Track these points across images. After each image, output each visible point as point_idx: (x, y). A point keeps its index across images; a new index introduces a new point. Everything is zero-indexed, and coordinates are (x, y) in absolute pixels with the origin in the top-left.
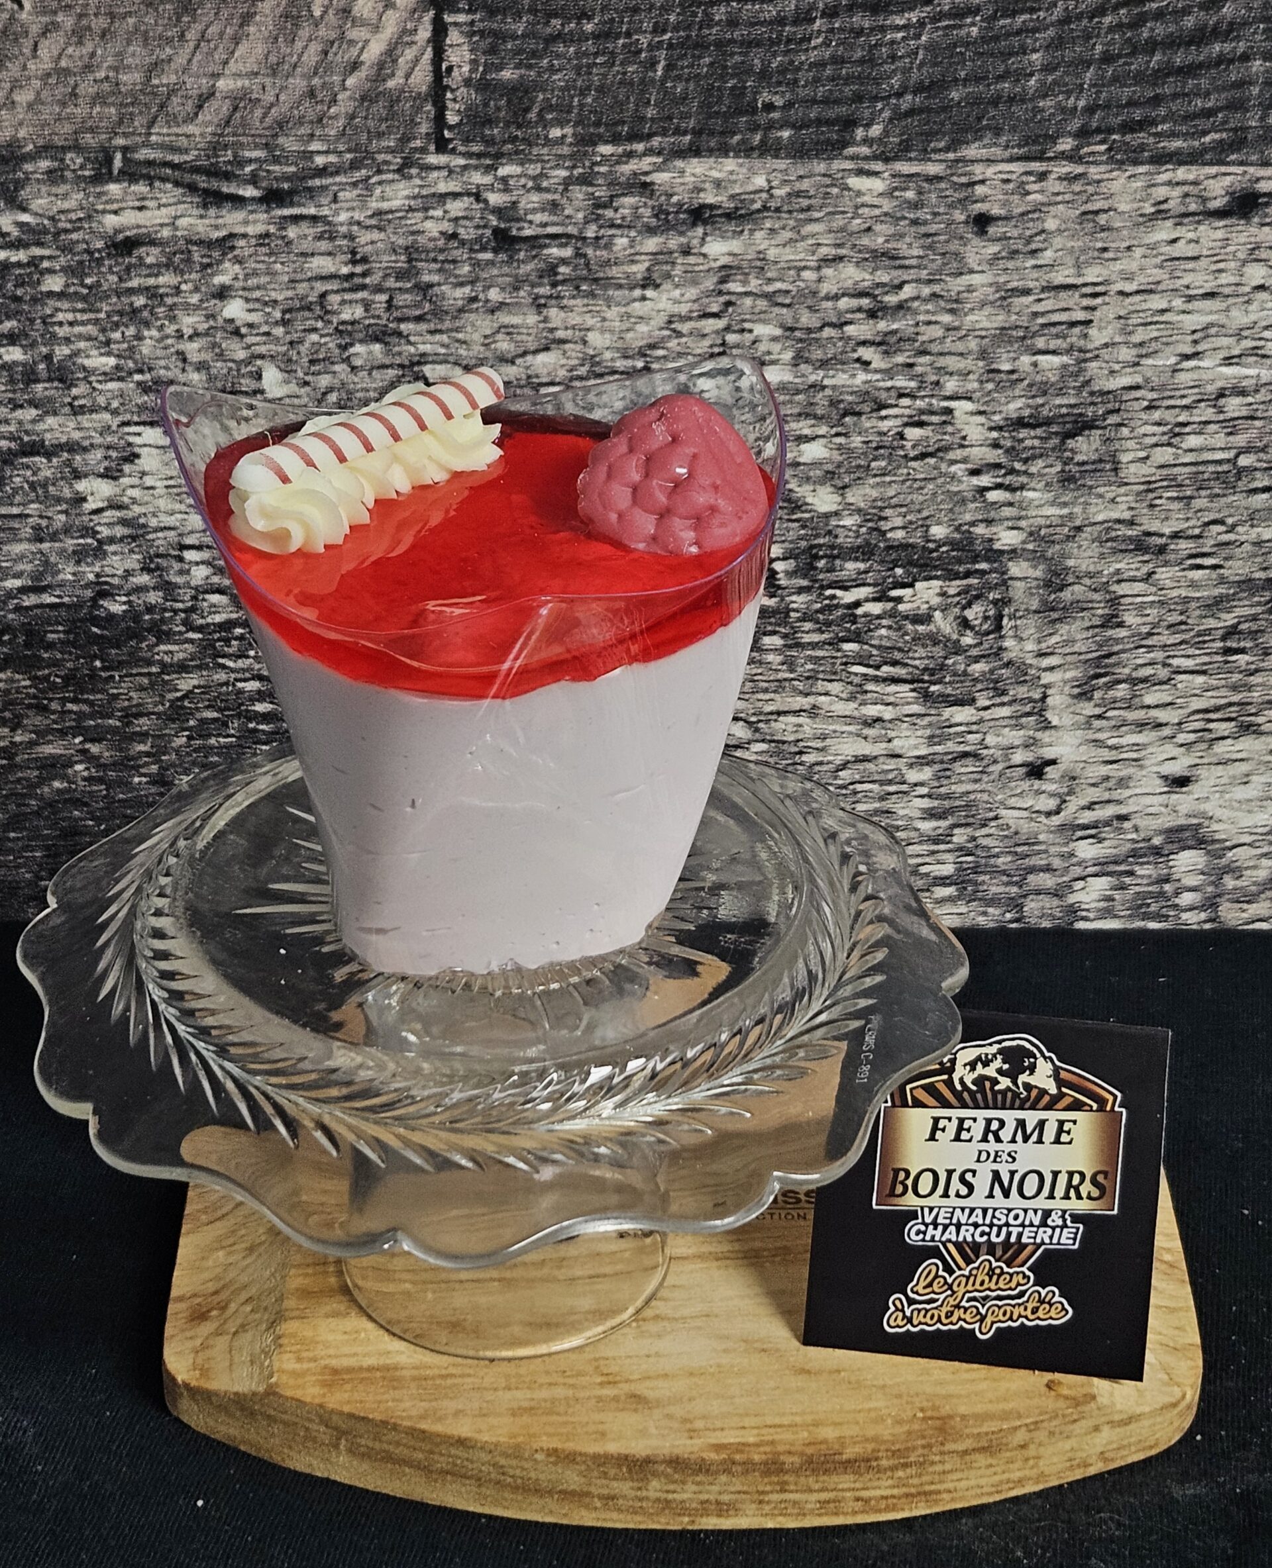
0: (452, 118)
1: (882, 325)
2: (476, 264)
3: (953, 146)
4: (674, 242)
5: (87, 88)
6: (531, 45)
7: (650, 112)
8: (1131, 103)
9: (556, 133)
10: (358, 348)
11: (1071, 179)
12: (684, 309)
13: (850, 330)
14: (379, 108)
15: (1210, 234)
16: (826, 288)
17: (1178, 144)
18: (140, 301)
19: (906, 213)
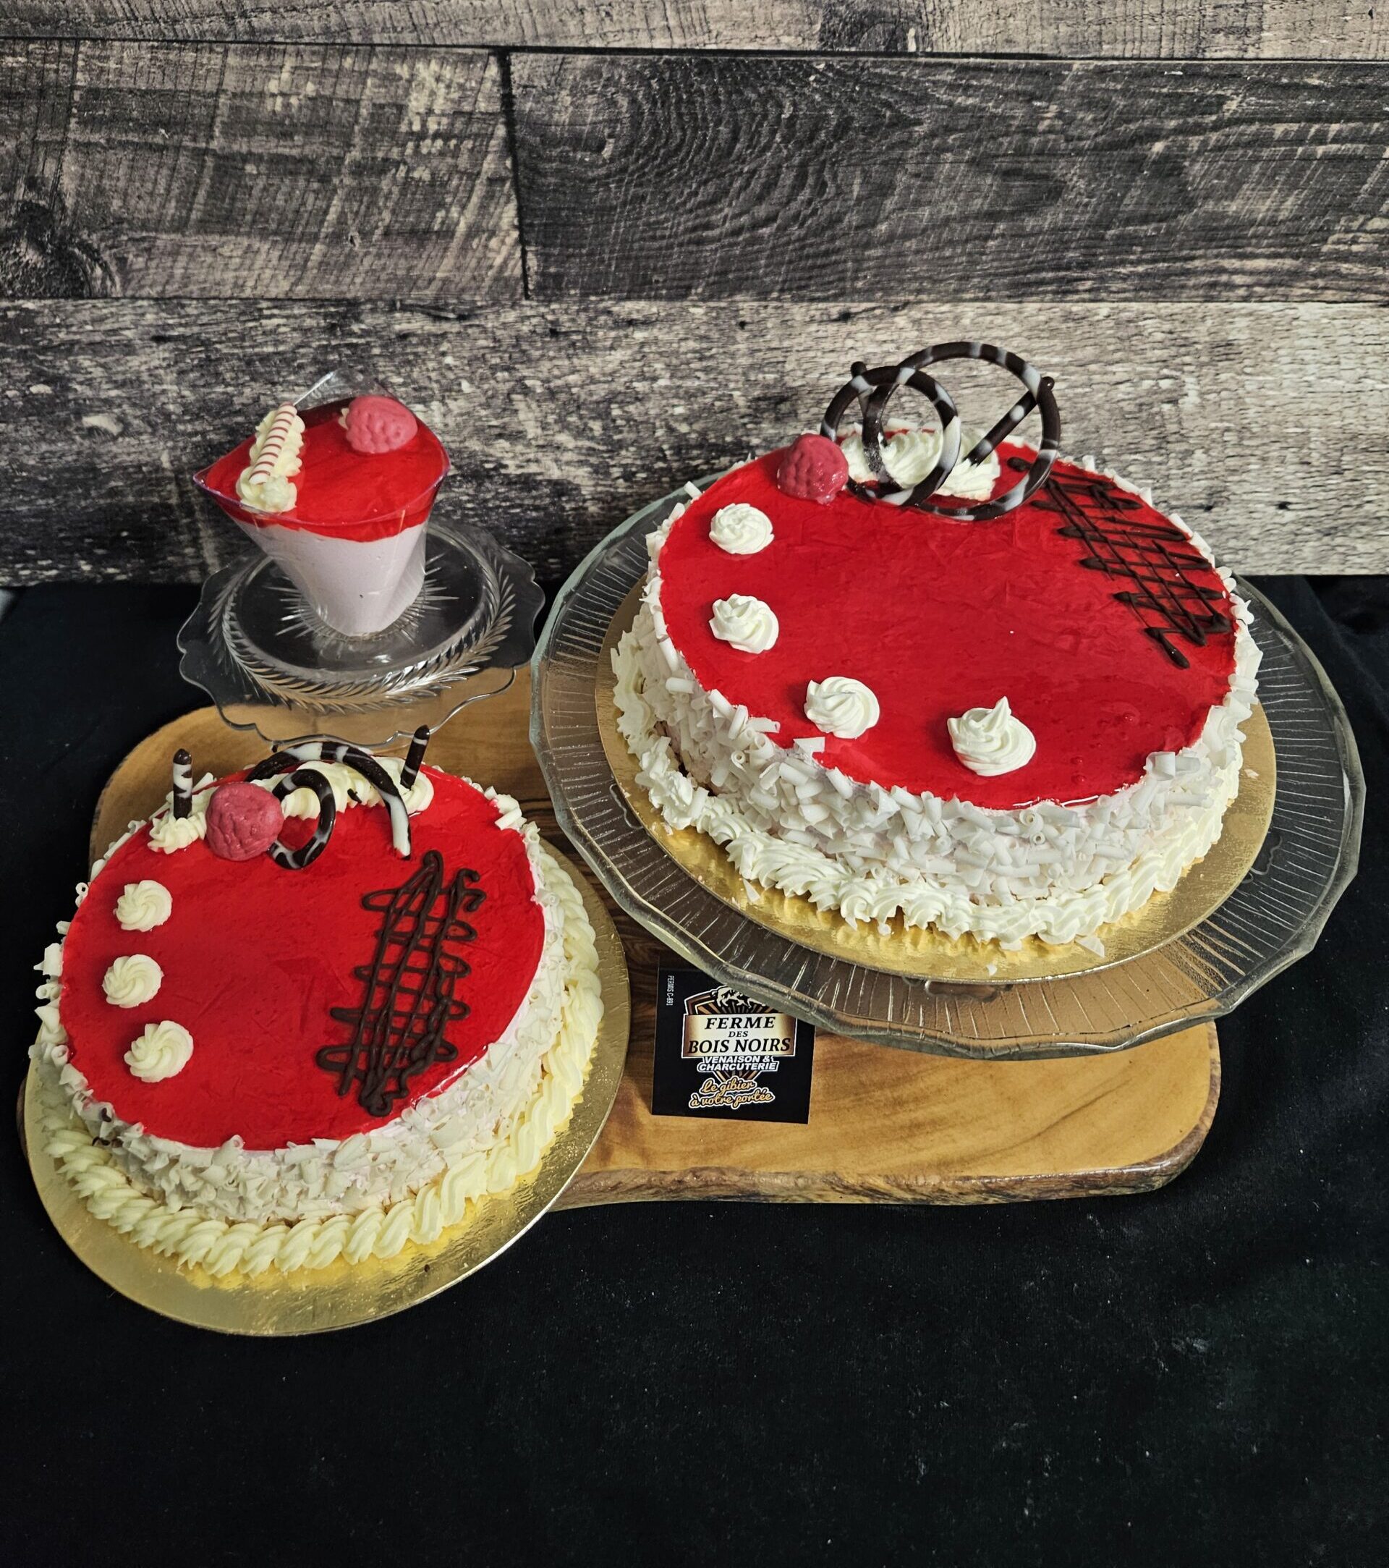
0: (531, 287)
1: (704, 364)
2: (544, 342)
3: (731, 295)
4: (622, 333)
5: (383, 276)
6: (560, 258)
7: (610, 284)
8: (800, 279)
9: (572, 292)
10: (499, 375)
11: (777, 308)
12: (626, 358)
13: (692, 366)
14: (502, 283)
15: (832, 328)
16: (682, 350)
17: (819, 294)
18: (411, 357)
19: (713, 322)
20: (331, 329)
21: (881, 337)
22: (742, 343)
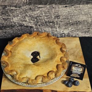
0: (27, 4)
1: (49, 12)
2: (29, 10)
3: (52, 4)
5: (10, 3)
7: (37, 3)
8: (60, 2)
9: (33, 4)
10: (24, 14)
11: (58, 6)
12: (39, 12)
14: (24, 3)
15: (64, 8)
16: (46, 11)
17: (63, 4)
18: (13, 12)
19: (50, 7)
20: (3, 9)
21: (70, 9)
22: (53, 10)
